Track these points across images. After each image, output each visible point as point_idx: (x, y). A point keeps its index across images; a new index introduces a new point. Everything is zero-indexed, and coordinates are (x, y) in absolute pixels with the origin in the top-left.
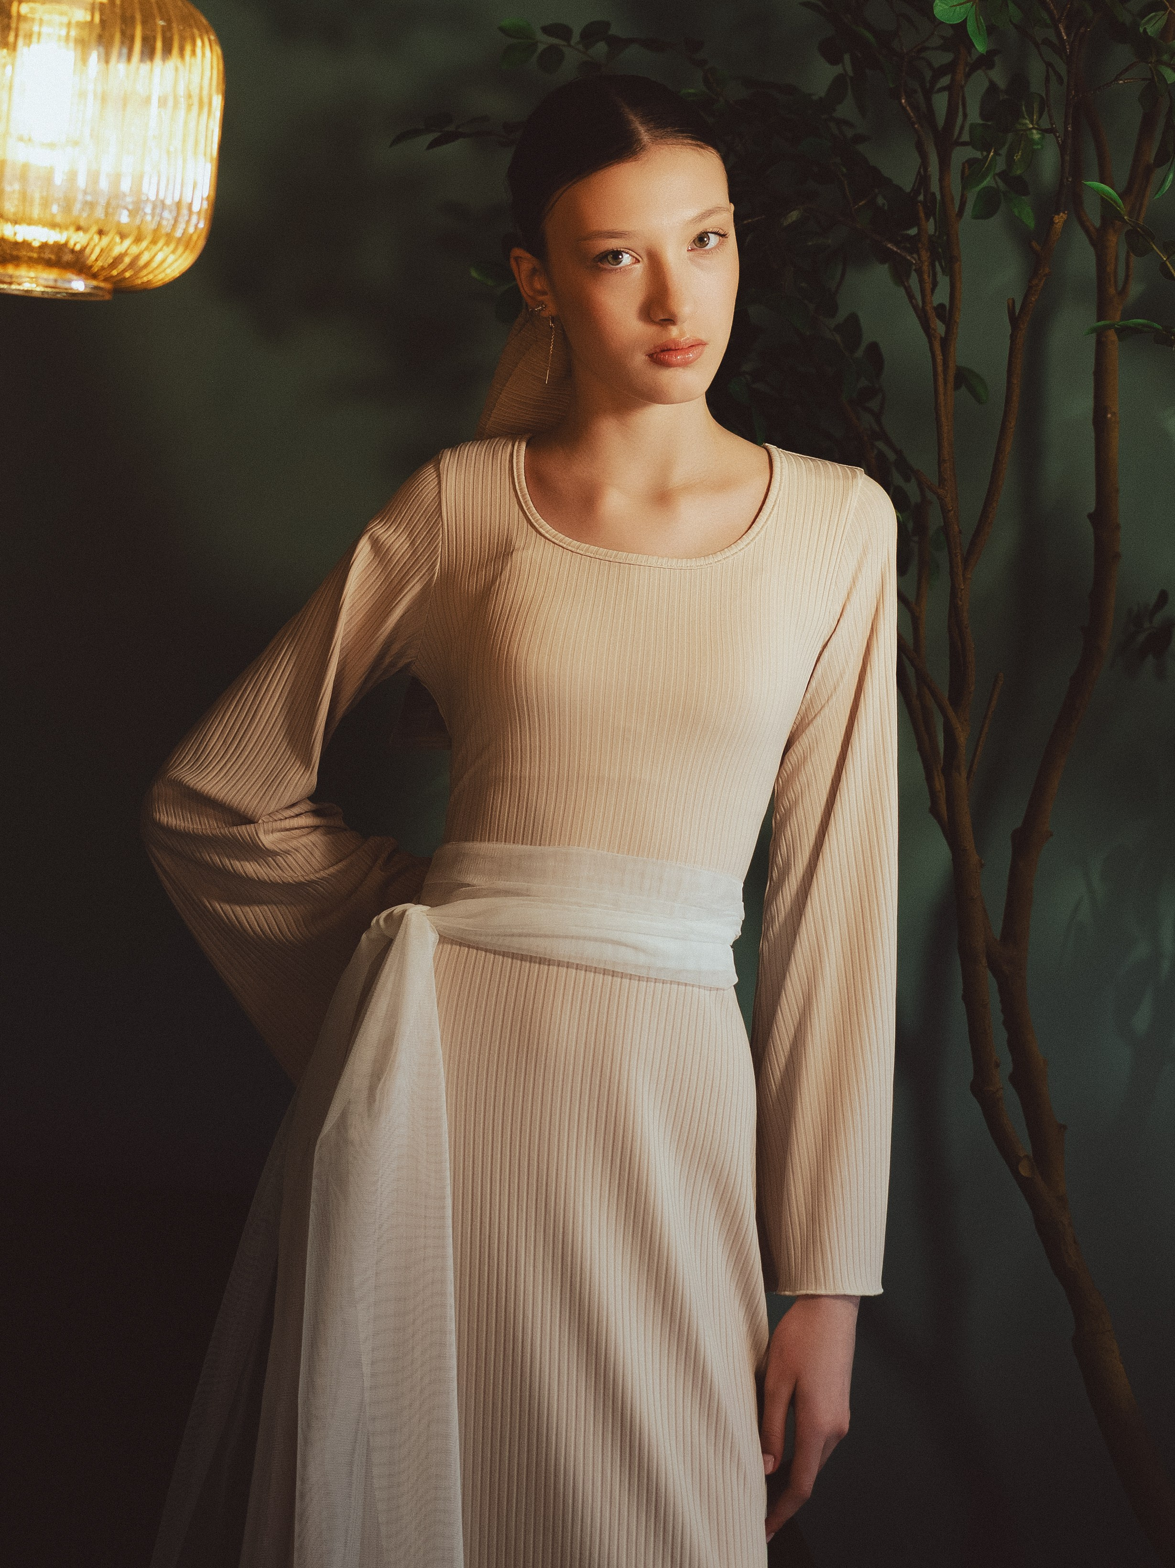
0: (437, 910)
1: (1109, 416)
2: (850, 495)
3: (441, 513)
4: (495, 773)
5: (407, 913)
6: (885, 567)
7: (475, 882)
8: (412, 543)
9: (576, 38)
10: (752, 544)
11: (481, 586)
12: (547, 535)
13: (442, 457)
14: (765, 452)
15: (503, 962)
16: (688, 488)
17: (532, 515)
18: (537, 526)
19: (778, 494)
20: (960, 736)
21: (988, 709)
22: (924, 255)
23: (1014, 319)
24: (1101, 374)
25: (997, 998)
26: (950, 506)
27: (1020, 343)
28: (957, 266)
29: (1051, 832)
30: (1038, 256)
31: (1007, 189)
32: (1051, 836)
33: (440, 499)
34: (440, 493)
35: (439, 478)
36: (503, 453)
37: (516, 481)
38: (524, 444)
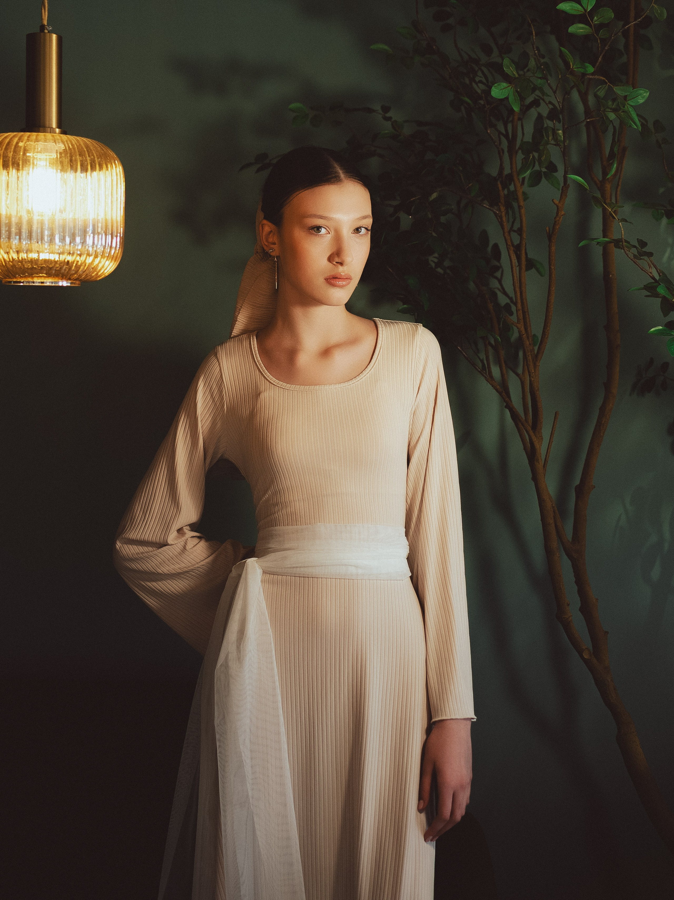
0: (261, 559)
1: (611, 276)
2: (416, 338)
3: (223, 380)
5: (246, 563)
7: (273, 546)
8: (212, 396)
10: (373, 369)
11: (248, 412)
12: (274, 383)
13: (217, 350)
14: (373, 323)
15: (291, 579)
17: (265, 374)
18: (269, 379)
19: (381, 344)
20: (537, 445)
21: (552, 429)
22: (503, 209)
23: (550, 237)
24: (606, 255)
25: (571, 570)
26: (523, 332)
27: (553, 248)
28: (523, 211)
29: (594, 486)
30: (557, 206)
31: (546, 170)
32: (594, 488)
33: (221, 372)
34: (220, 369)
35: (218, 360)
36: (246, 343)
37: (255, 357)
38: (255, 337)
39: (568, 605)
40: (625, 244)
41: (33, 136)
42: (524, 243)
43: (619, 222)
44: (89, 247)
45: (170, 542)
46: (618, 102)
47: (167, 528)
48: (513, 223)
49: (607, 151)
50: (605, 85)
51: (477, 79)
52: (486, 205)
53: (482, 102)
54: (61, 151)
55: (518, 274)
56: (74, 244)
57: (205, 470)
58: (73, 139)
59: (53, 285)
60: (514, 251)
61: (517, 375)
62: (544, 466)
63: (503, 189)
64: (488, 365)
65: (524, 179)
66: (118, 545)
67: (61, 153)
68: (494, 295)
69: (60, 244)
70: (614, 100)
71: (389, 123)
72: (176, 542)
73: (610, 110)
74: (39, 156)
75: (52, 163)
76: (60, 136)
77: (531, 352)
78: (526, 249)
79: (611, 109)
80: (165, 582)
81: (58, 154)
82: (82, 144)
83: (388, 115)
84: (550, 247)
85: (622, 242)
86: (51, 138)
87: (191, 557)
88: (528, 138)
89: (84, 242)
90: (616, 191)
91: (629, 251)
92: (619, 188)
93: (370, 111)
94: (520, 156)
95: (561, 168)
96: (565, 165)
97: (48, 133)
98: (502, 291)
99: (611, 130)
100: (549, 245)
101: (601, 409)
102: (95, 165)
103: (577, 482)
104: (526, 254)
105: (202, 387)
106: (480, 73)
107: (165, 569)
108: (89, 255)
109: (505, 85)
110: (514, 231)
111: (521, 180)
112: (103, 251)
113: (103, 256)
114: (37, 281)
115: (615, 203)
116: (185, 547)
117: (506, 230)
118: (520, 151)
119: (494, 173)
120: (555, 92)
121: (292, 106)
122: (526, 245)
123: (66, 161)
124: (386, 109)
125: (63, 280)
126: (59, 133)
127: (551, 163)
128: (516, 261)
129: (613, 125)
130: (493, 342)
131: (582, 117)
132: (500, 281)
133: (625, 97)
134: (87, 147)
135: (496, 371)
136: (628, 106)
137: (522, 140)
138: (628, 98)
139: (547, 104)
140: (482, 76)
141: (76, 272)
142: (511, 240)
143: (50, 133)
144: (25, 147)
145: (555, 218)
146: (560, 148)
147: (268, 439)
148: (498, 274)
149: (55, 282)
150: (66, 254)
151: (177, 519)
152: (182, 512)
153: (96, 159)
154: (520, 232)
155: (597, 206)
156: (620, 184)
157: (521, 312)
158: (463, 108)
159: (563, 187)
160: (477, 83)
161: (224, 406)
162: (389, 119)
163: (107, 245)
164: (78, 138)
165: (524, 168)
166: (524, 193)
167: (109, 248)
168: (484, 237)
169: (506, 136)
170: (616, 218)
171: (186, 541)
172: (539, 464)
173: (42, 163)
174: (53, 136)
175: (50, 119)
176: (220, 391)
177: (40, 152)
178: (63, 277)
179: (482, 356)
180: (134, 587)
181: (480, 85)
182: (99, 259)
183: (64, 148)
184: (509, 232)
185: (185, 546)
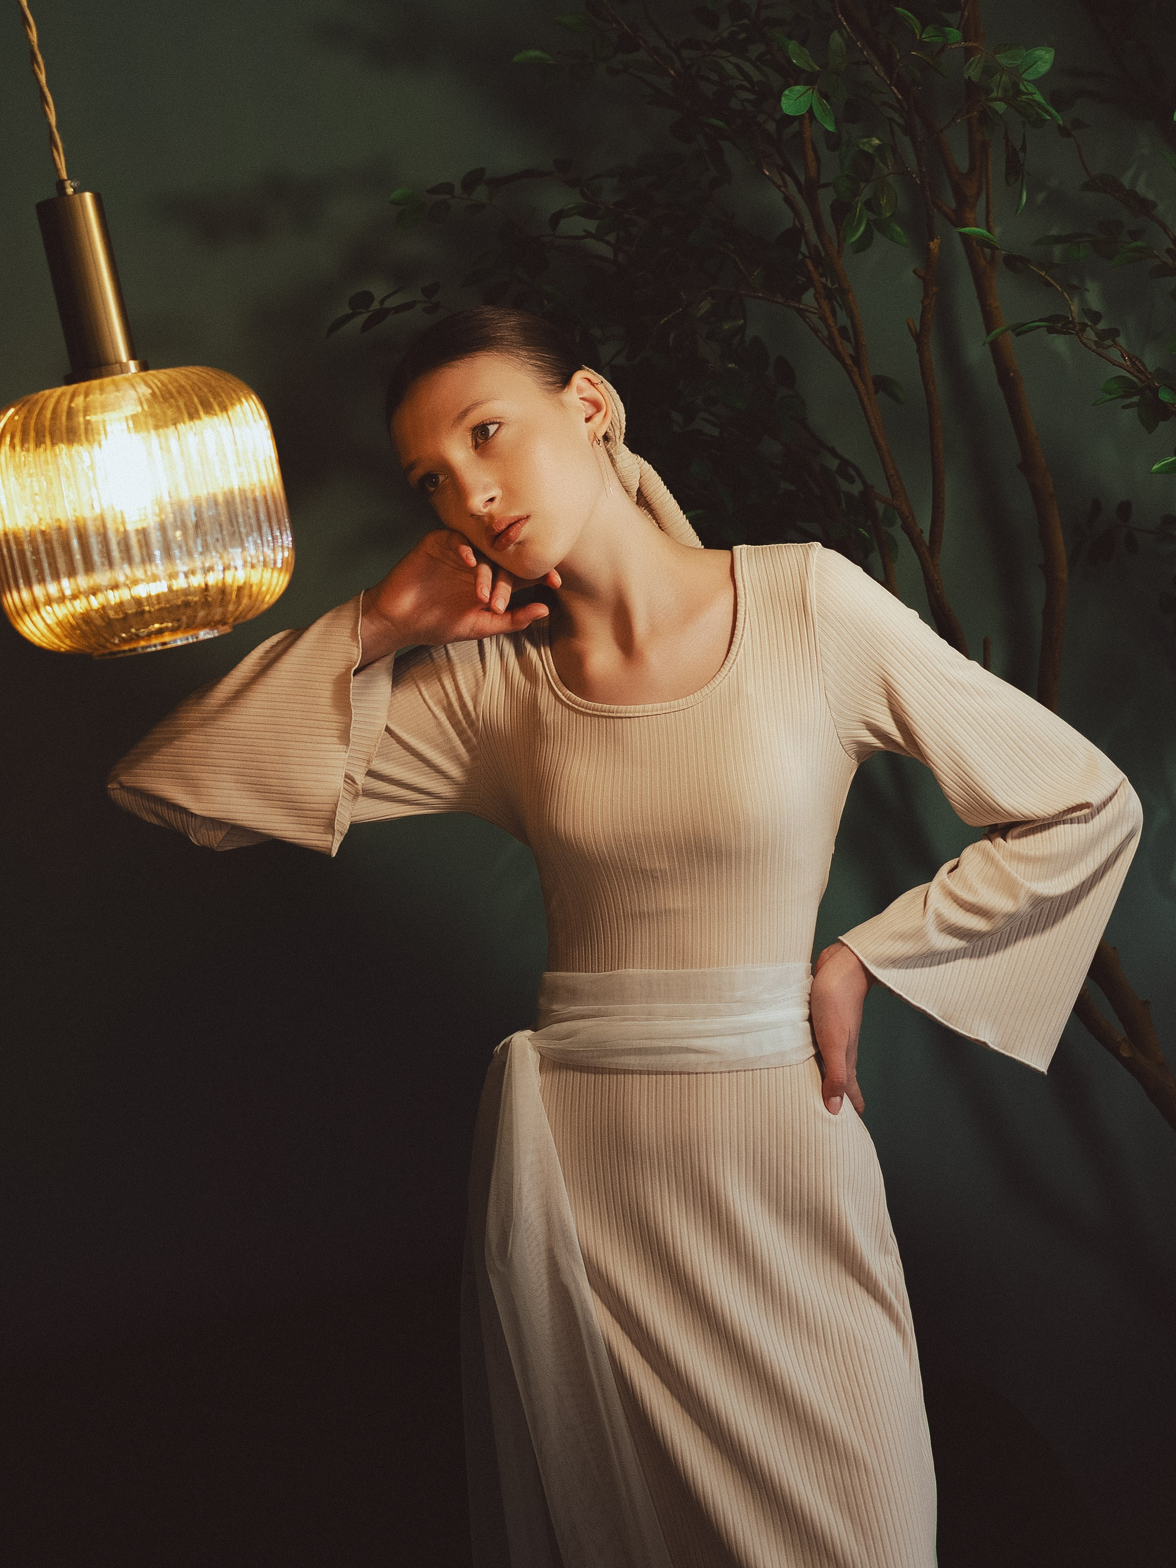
0: (539, 1034)
1: (1012, 374)
9: (458, 190)
22: (824, 304)
23: (917, 336)
26: (907, 512)
27: (927, 354)
28: (850, 297)
30: (924, 280)
41: (94, 386)
50: (979, 56)
54: (147, 396)
58: (163, 374)
67: (147, 402)
75: (139, 421)
76: (139, 375)
81: (144, 404)
82: (180, 379)
84: (920, 352)
86: (126, 382)
91: (1085, 336)
100: (918, 349)
102: (212, 408)
109: (801, 89)
123: (159, 410)
126: (136, 371)
133: (1017, 69)
134: (192, 383)
136: (1025, 82)
138: (1022, 69)
143: (122, 373)
144: (84, 407)
149: (192, 637)
153: (210, 397)
157: (895, 478)
164: (171, 371)
174: (127, 379)
175: (115, 347)
177: (113, 409)
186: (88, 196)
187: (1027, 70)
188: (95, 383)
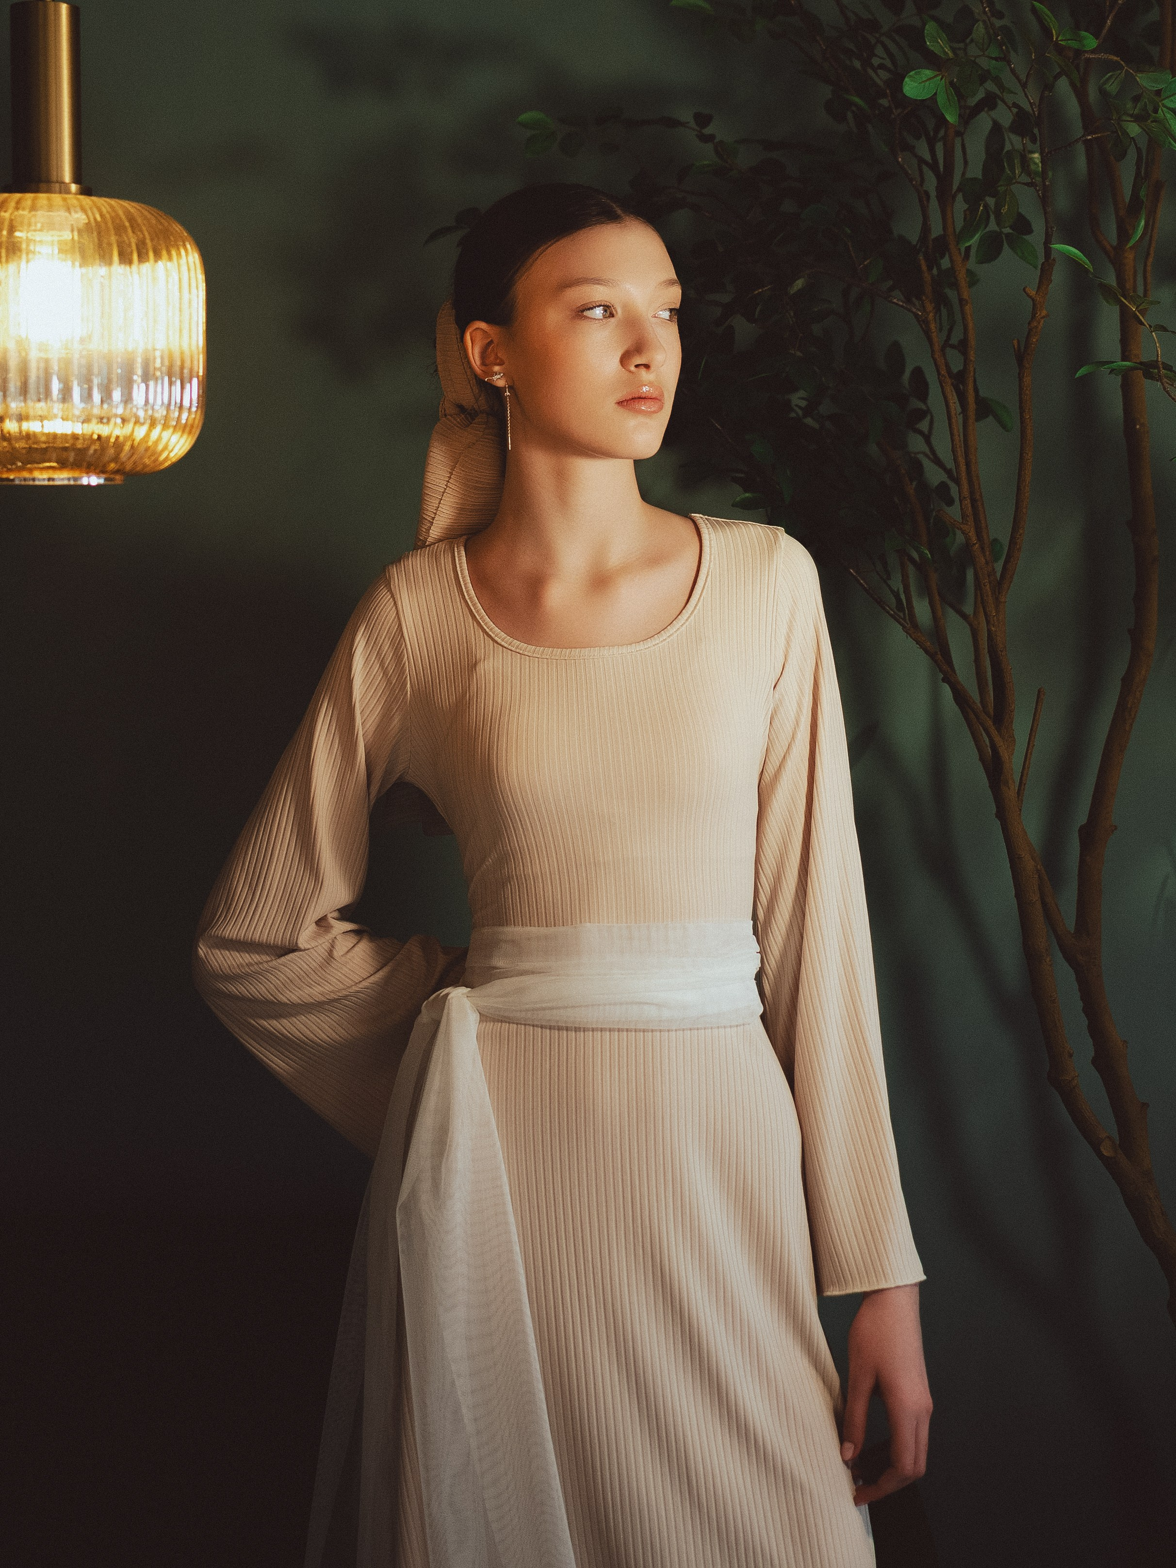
0: (477, 991)
2: (775, 557)
3: (402, 634)
4: (508, 872)
5: (449, 997)
6: (817, 622)
8: (382, 664)
10: (692, 617)
11: (453, 699)
12: (502, 643)
13: (389, 576)
14: (692, 522)
16: (625, 569)
17: (483, 622)
18: (492, 634)
19: (709, 565)
20: (1004, 753)
21: (1033, 721)
22: (929, 307)
23: (1020, 359)
24: (1127, 387)
25: (1076, 986)
26: (974, 539)
27: (1027, 380)
28: (967, 308)
29: (1115, 826)
30: (1033, 300)
31: (1011, 231)
32: (1116, 829)
33: (399, 619)
34: (397, 613)
35: (393, 596)
36: (445, 561)
37: (464, 590)
38: (462, 549)
39: (1071, 1056)
40: (1163, 371)
41: (26, 200)
42: (972, 369)
43: (1152, 332)
44: (137, 409)
45: (302, 943)
46: (1145, 103)
47: (296, 917)
48: (950, 331)
49: (1127, 192)
50: (1119, 72)
51: (876, 61)
52: (897, 298)
53: (884, 102)
54: (81, 225)
55: (961, 430)
56: (109, 404)
57: (369, 806)
58: (103, 203)
59: (72, 483)
60: (952, 384)
61: (964, 616)
62: (1019, 793)
63: (930, 268)
64: (906, 600)
65: (968, 249)
66: (202, 951)
67: (79, 231)
68: (917, 467)
69: (83, 405)
70: (1136, 99)
71: (709, 147)
72: (314, 944)
73: (1129, 119)
74: (38, 236)
75: (65, 249)
76: (78, 200)
77: (989, 576)
78: (975, 381)
79: (1131, 116)
80: (295, 1019)
81: (76, 233)
82: (121, 213)
83: (707, 131)
84: (1021, 378)
85: (1157, 367)
86: (61, 203)
87: (343, 972)
88: (976, 171)
89: (127, 399)
90: (1145, 265)
91: (1172, 385)
92: (1151, 260)
93: (674, 123)
94: (960, 206)
95: (1038, 226)
96: (1047, 222)
97: (55, 193)
98: (931, 456)
99: (1132, 154)
100: (1019, 374)
101: (1124, 680)
102: (147, 254)
103: (1082, 817)
104: (976, 390)
105: (362, 649)
106: (879, 51)
107: (292, 996)
108: (137, 422)
109: (928, 73)
110: (953, 347)
111: (963, 250)
112: (166, 416)
113: (165, 426)
114: (41, 477)
115: (1142, 296)
116: (330, 953)
117: (937, 347)
118: (960, 197)
119: (914, 237)
120: (1024, 86)
121: (525, 117)
122: (975, 374)
123: (90, 243)
124: (703, 120)
125: (91, 474)
126: (76, 194)
127: (1020, 216)
128: (958, 404)
129: (1136, 146)
130: (915, 555)
131: (1077, 129)
132: (927, 439)
133: (1158, 93)
134: (131, 219)
135: (922, 610)
136: (1164, 109)
137: (964, 174)
138: (1164, 95)
139: (1009, 108)
140: (885, 56)
141: (116, 459)
142: (947, 365)
143: (60, 193)
144: (11, 220)
145: (1029, 323)
146: (1036, 189)
147: (493, 754)
148: (924, 426)
149: (75, 479)
150: (94, 421)
151: (315, 900)
152: (325, 888)
153: (148, 241)
154: (963, 347)
155: (1108, 302)
156: (1152, 252)
157: (968, 502)
158: (850, 115)
159: (1043, 264)
160: (875, 70)
161: (407, 684)
162: (710, 138)
163: (173, 403)
164: (113, 202)
165: (970, 227)
166: (970, 273)
167: (177, 409)
168: (896, 354)
169: (934, 167)
170: (1146, 323)
171: (333, 941)
172: (1009, 789)
173: (45, 250)
174: (65, 200)
175: (60, 168)
176: (398, 657)
177: (41, 230)
178: (91, 468)
179: (896, 583)
180: (237, 1030)
181: (880, 72)
182: (159, 428)
183: (87, 221)
184: (943, 350)
185: (331, 951)
186: (64, 8)
187: (1170, 96)
188: (29, 196)
